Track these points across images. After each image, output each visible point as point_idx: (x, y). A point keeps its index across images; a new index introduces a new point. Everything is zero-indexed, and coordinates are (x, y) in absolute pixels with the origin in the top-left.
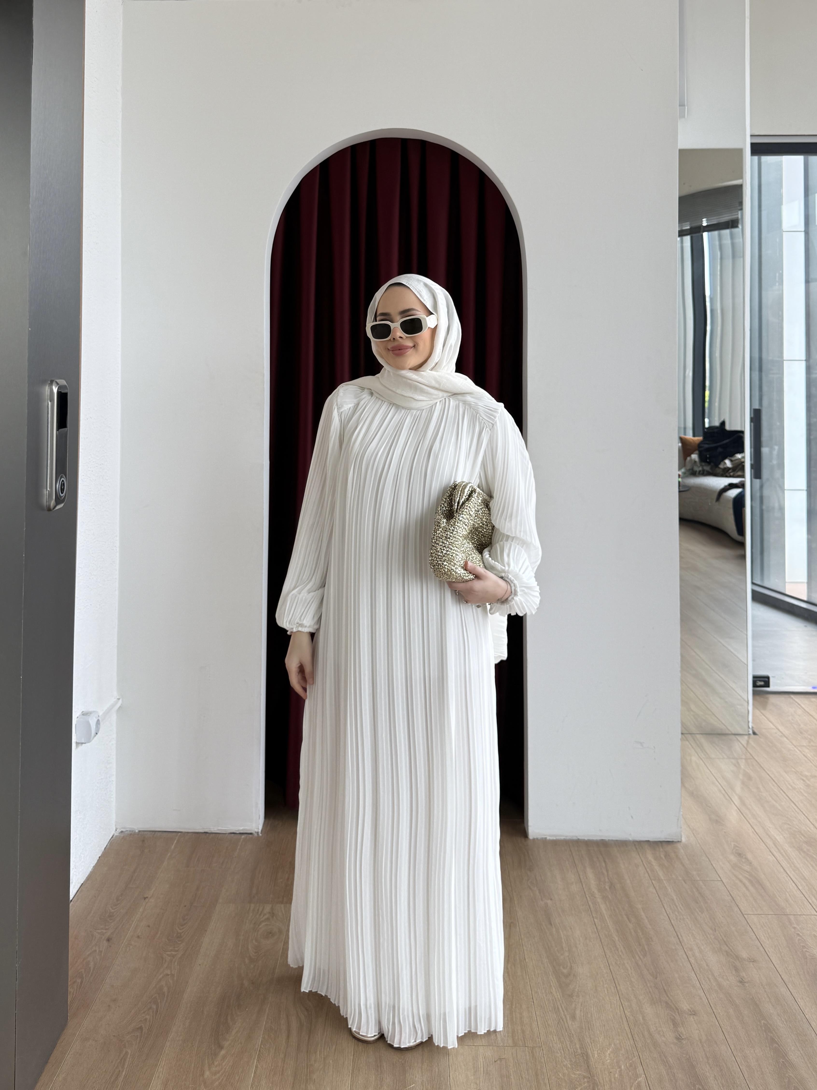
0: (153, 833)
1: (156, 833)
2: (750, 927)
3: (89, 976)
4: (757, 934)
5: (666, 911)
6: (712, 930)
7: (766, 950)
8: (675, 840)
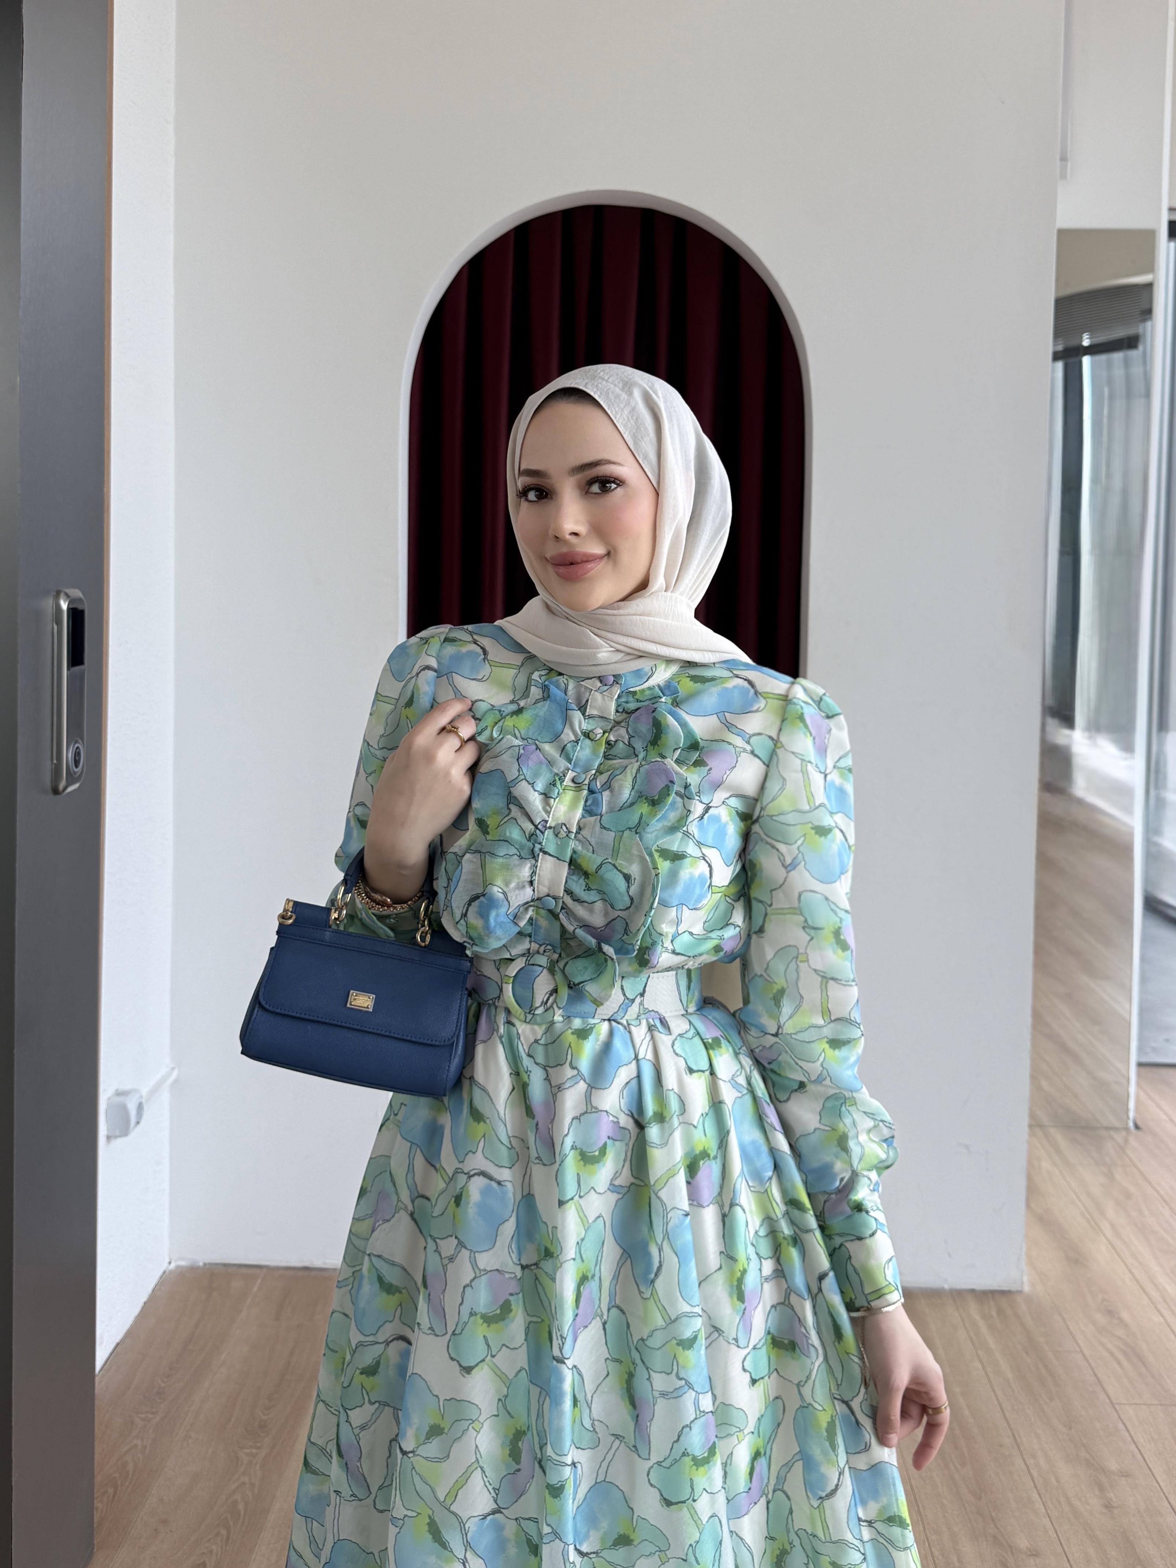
1: (227, 1267)
2: (1124, 1424)
3: (127, 1484)
4: (1132, 1433)
5: (997, 1399)
6: (1065, 1426)
7: (1147, 1459)
8: (1012, 1290)
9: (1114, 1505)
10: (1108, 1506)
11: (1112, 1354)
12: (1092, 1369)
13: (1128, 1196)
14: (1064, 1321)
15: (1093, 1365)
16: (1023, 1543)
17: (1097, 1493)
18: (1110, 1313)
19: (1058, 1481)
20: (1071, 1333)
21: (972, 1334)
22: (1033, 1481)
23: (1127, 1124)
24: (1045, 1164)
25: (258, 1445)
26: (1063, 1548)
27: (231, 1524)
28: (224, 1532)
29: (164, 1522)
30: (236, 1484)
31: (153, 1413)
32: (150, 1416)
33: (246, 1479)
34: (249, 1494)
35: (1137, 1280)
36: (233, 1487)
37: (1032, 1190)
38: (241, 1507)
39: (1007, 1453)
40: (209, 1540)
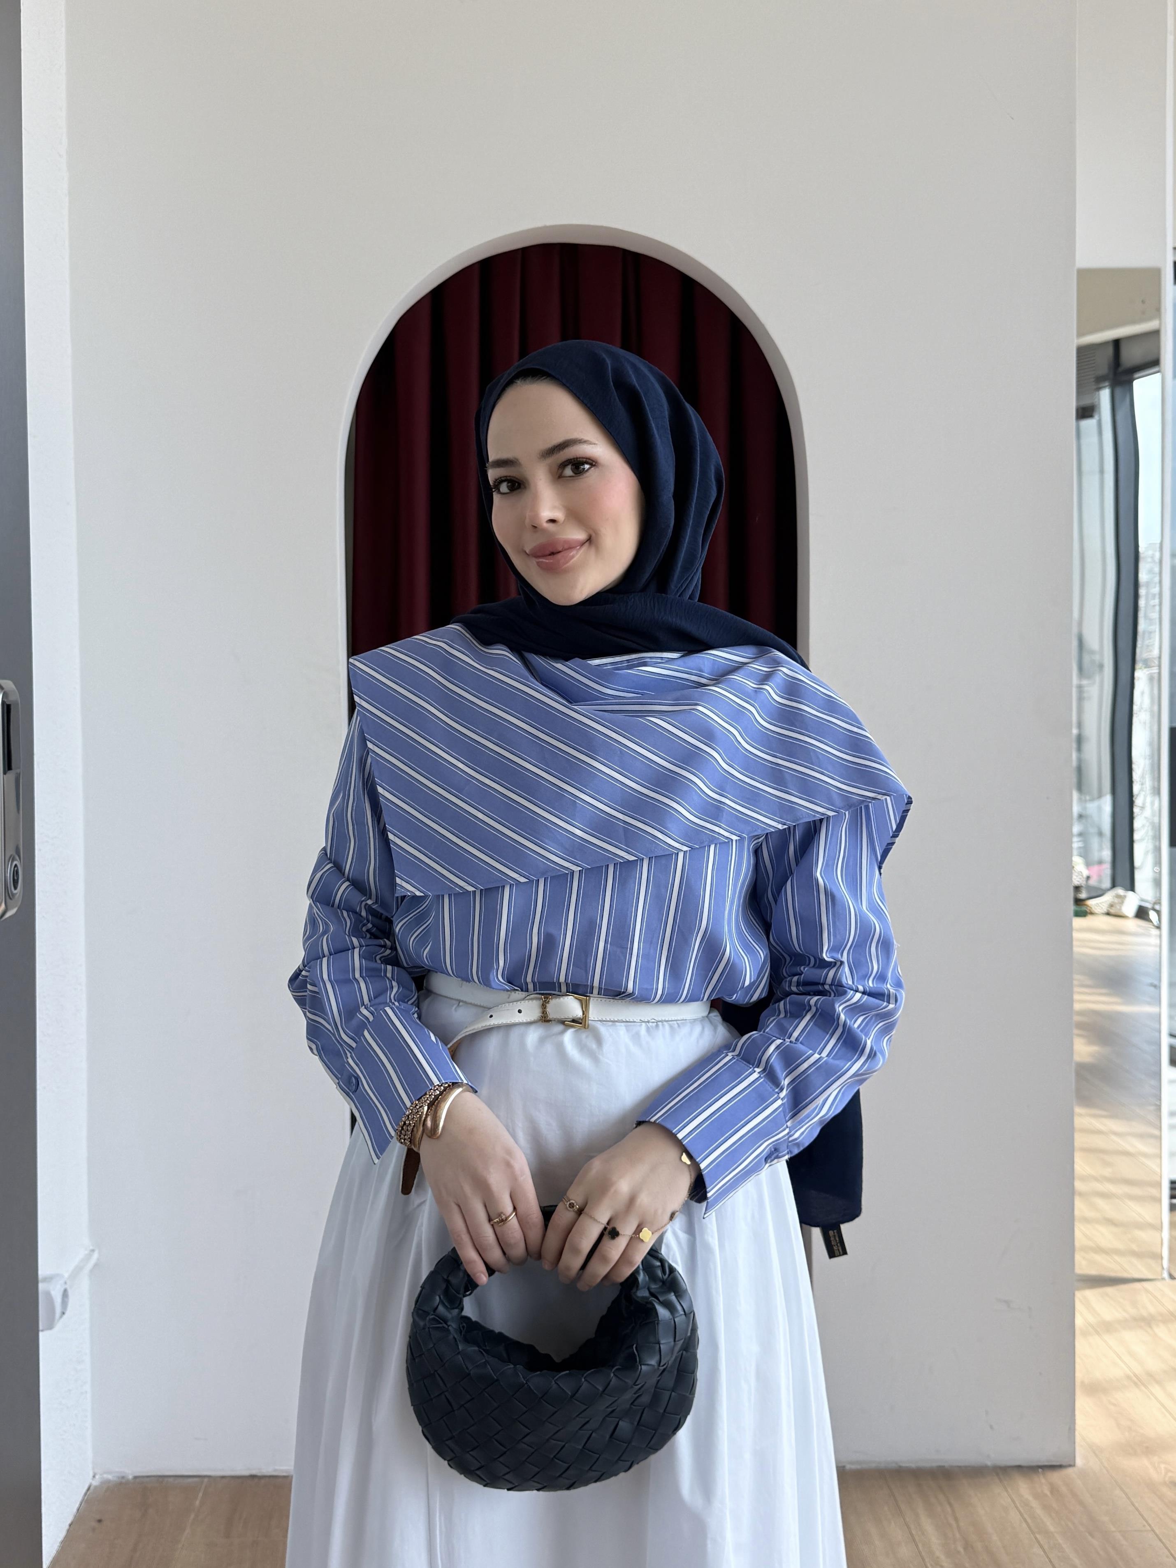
0: (161, 1479)
1: (166, 1479)
8: (1064, 1464)
21: (1026, 1516)
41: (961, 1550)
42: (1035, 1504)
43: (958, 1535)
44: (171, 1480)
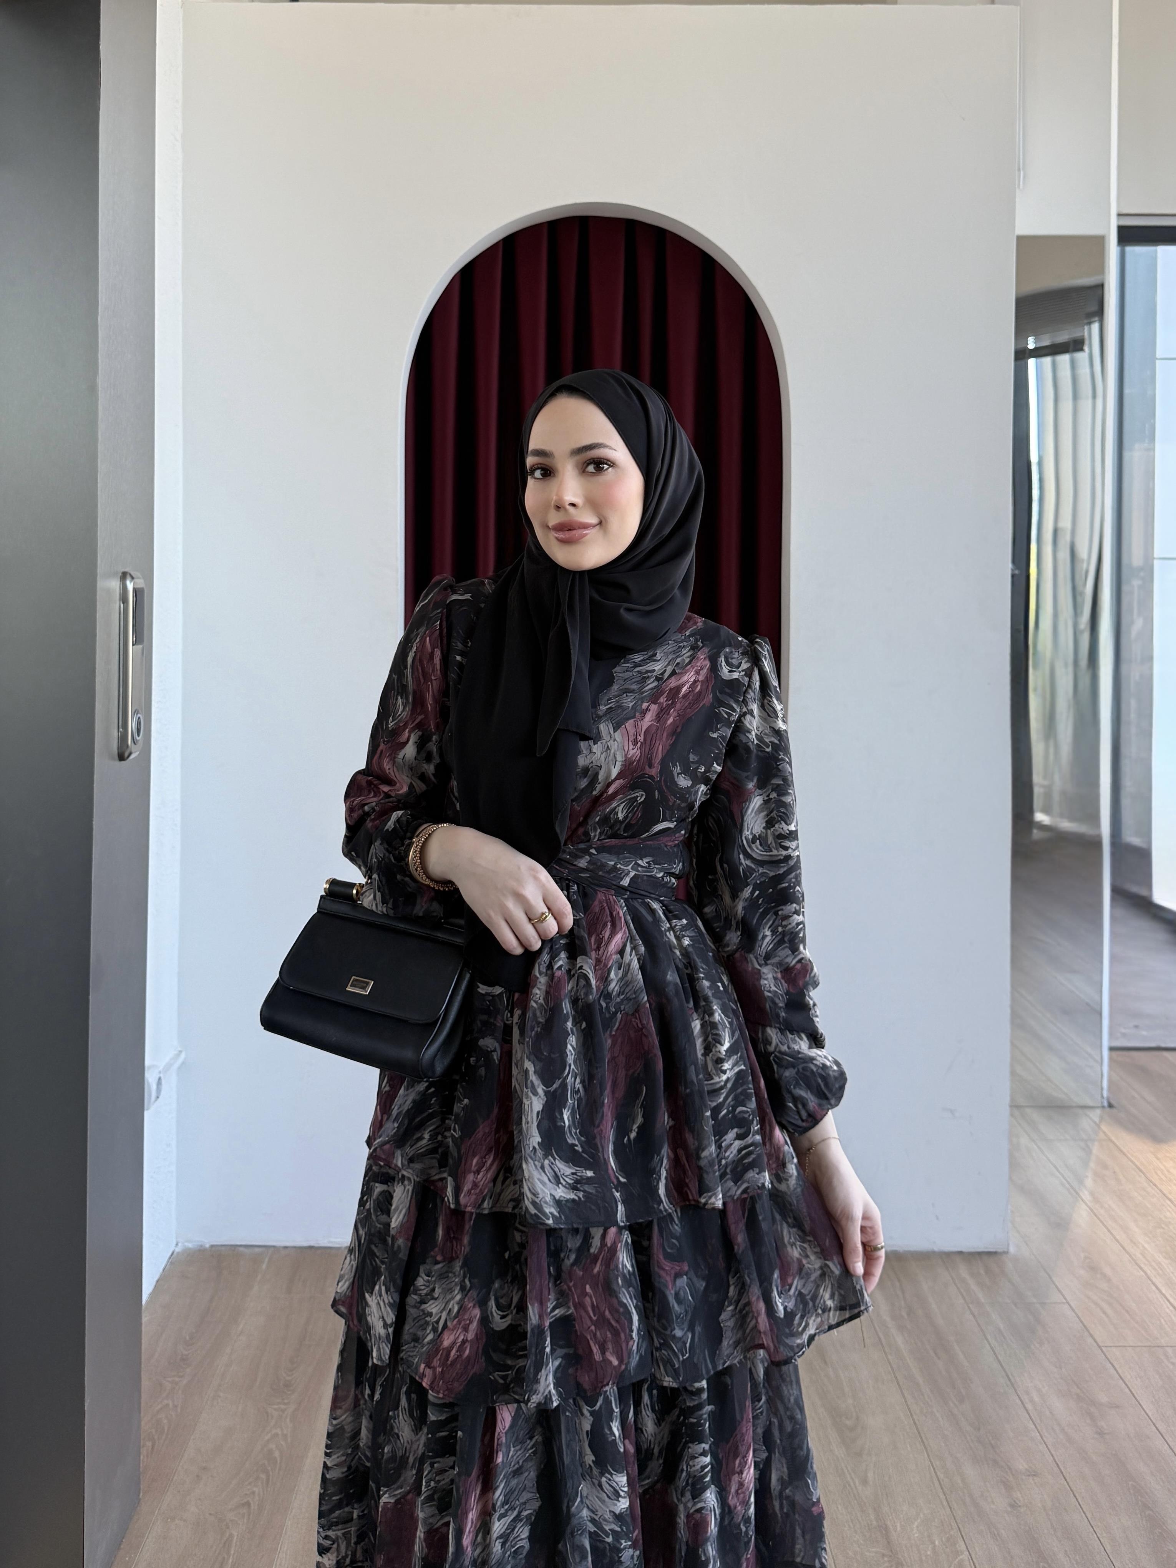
1: (237, 1248)
2: (1110, 1363)
3: (164, 1437)
4: (1120, 1372)
5: (990, 1344)
6: (1056, 1367)
7: (1134, 1392)
8: (999, 1250)
9: (1106, 1432)
10: (1101, 1433)
11: (1097, 1304)
12: (1078, 1317)
13: (1105, 1167)
14: (1051, 1278)
15: (1080, 1315)
16: (1021, 1465)
17: (1088, 1421)
18: (1093, 1269)
19: (1051, 1413)
20: (1056, 1286)
21: (962, 1290)
22: (1029, 1414)
23: (1102, 1103)
24: (1024, 1140)
25: (286, 1401)
26: (1059, 1469)
27: (269, 1468)
28: (263, 1476)
29: (205, 1468)
30: (269, 1435)
31: (181, 1377)
32: (177, 1379)
33: (279, 1431)
34: (283, 1443)
35: (1117, 1240)
36: (267, 1438)
37: (1014, 1164)
38: (277, 1454)
39: (1002, 1391)
40: (250, 1484)
41: (904, 1314)
42: (972, 1283)
43: (903, 1303)
44: (241, 1249)
